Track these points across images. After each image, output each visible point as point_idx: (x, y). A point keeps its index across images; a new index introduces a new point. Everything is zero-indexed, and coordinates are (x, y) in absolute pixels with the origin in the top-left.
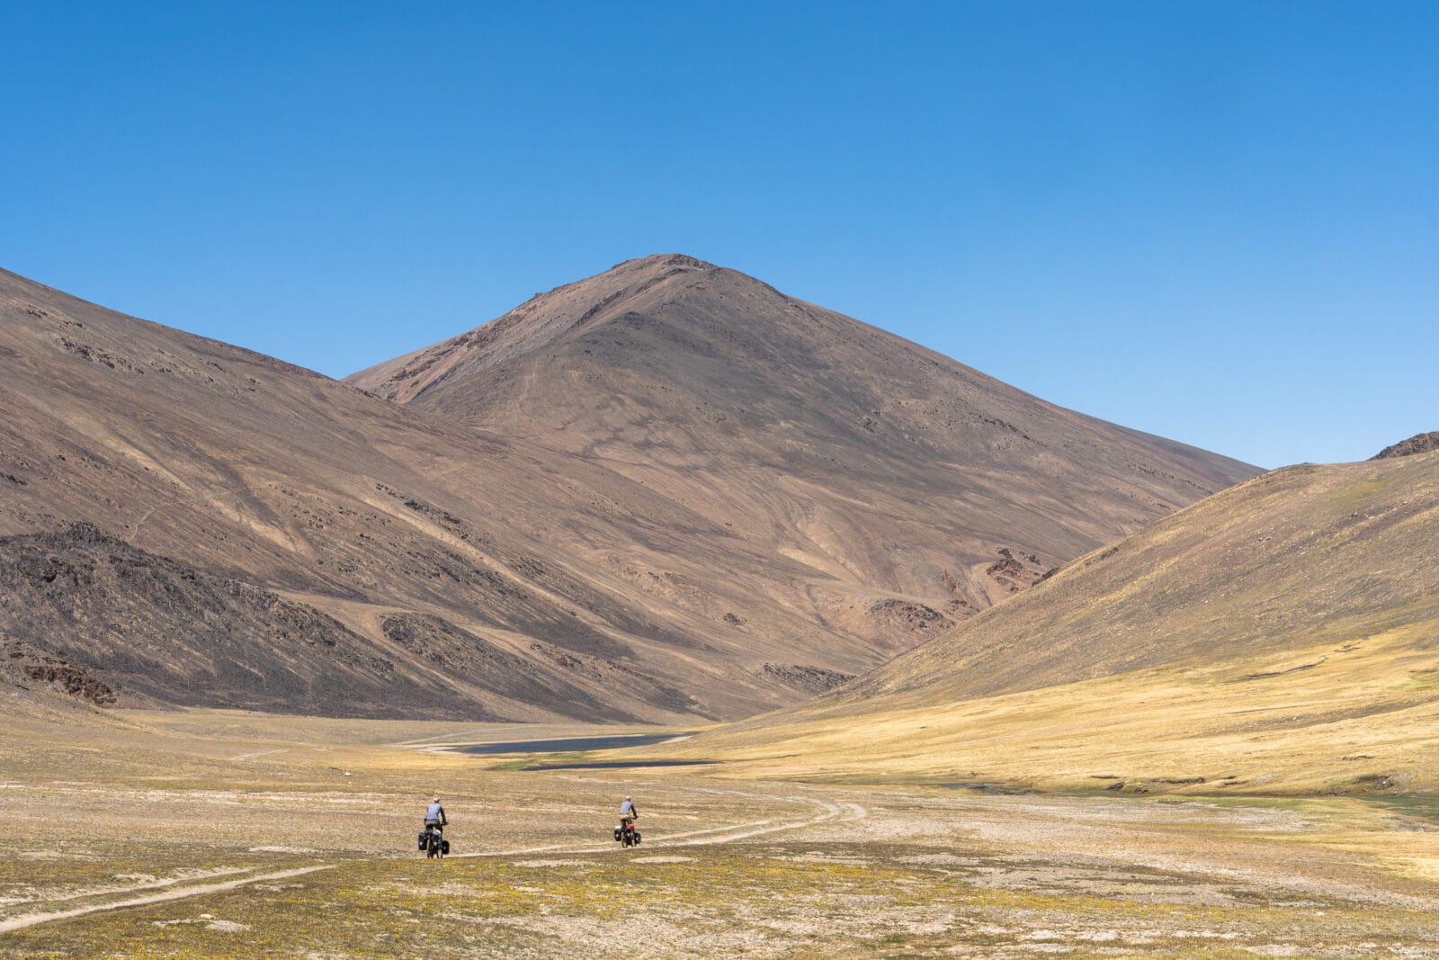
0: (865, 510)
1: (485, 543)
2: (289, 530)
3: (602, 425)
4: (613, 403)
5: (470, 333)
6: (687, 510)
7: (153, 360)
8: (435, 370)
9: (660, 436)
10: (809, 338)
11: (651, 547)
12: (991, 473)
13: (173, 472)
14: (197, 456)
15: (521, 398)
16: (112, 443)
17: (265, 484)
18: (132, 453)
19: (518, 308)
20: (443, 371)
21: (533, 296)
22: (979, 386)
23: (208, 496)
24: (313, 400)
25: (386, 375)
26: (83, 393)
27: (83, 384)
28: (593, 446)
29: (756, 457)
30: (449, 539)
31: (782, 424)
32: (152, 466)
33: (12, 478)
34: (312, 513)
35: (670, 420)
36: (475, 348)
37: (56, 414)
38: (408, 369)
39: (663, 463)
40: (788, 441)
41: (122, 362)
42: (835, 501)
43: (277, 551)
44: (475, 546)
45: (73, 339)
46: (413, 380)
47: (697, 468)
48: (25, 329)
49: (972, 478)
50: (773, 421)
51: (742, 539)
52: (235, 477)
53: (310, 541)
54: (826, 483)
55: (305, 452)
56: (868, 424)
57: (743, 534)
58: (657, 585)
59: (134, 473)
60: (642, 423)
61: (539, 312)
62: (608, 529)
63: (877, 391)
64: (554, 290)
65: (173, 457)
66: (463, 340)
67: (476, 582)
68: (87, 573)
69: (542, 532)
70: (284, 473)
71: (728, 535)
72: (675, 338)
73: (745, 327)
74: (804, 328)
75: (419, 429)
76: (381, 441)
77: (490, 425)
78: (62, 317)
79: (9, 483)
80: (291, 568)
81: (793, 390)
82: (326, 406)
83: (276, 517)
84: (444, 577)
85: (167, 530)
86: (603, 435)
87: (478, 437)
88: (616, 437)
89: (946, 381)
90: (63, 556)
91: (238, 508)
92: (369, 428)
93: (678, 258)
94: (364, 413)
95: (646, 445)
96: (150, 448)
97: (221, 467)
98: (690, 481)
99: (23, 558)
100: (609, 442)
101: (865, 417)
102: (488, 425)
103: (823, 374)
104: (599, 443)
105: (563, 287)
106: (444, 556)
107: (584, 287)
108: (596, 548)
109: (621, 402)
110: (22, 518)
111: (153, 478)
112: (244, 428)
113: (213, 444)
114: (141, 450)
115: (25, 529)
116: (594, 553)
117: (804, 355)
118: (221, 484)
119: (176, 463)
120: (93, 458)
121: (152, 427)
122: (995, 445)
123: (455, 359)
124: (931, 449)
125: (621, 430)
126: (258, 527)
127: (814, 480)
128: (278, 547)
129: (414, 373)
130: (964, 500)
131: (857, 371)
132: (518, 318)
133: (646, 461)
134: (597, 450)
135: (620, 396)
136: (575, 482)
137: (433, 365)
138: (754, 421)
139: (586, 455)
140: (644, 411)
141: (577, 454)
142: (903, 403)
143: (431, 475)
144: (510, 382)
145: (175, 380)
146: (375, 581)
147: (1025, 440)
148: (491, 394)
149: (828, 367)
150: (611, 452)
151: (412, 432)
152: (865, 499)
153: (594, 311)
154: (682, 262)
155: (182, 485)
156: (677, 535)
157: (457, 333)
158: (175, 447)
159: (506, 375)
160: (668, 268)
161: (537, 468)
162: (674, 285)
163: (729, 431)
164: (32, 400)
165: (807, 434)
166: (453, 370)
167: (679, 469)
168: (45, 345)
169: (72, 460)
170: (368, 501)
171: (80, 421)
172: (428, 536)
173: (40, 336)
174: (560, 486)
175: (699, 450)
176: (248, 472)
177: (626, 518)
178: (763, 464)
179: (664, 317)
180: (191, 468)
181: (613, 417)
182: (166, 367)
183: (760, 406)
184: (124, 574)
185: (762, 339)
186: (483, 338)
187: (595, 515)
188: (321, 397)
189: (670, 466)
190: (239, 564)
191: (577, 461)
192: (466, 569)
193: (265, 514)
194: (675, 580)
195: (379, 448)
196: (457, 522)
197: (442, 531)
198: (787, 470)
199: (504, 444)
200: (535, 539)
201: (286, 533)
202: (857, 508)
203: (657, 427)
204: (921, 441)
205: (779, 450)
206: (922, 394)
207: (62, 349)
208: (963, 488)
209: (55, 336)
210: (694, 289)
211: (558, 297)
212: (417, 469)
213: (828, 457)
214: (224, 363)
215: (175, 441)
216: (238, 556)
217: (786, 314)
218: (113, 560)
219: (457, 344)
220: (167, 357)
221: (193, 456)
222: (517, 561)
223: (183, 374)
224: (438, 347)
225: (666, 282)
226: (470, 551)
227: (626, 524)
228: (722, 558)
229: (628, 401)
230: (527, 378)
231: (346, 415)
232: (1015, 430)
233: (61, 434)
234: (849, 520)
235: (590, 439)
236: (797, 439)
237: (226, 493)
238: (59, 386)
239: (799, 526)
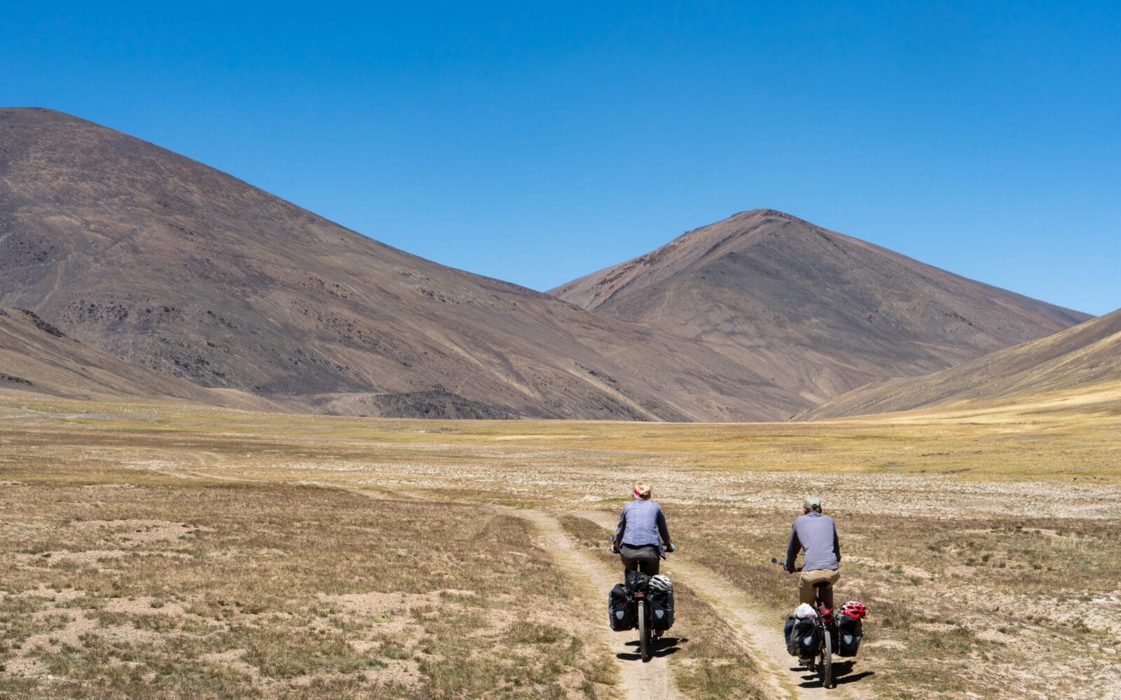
0: (852, 371)
1: (628, 393)
2: (531, 386)
3: (708, 322)
4: (715, 309)
5: (646, 256)
6: (750, 371)
7: (464, 297)
8: (623, 279)
9: (740, 328)
10: (841, 265)
11: (722, 393)
12: (941, 347)
13: (476, 358)
14: (488, 350)
15: (663, 306)
16: (447, 344)
17: (520, 364)
18: (457, 349)
19: (674, 241)
20: (628, 279)
21: (683, 233)
22: (949, 291)
23: (493, 370)
24: (546, 314)
25: (595, 282)
26: (433, 318)
27: (433, 314)
28: (701, 334)
29: (795, 340)
30: (610, 391)
31: (813, 320)
32: (466, 355)
33: (405, 364)
34: (542, 378)
35: (747, 318)
36: (648, 265)
37: (421, 330)
38: (608, 278)
39: (740, 344)
40: (815, 330)
41: (449, 299)
42: (835, 365)
43: (526, 398)
44: (623, 394)
45: (425, 288)
46: (610, 284)
47: (759, 347)
48: (402, 283)
49: (927, 350)
50: (809, 318)
51: (780, 388)
52: (506, 360)
53: (540, 392)
54: (832, 354)
55: (540, 345)
56: (870, 318)
57: (781, 384)
58: (721, 414)
59: (459, 360)
60: (730, 321)
61: (687, 244)
62: (699, 382)
63: (879, 297)
64: (697, 229)
65: (476, 351)
66: (641, 260)
67: (621, 412)
68: (442, 409)
69: (663, 385)
70: (530, 358)
71: (771, 385)
72: (758, 268)
73: (801, 260)
74: (838, 259)
75: (602, 329)
76: (580, 336)
77: (644, 323)
78: (420, 276)
79: (404, 366)
80: (531, 405)
81: (824, 299)
82: (552, 317)
83: (525, 381)
84: (606, 410)
85: (475, 388)
86: (708, 328)
87: (635, 331)
88: (715, 329)
89: (928, 289)
90: (433, 402)
91: (507, 376)
92: (575, 329)
93: (770, 212)
94: (572, 320)
95: (731, 334)
96: (464, 346)
97: (499, 355)
98: (754, 355)
99: (416, 403)
100: (711, 331)
101: (868, 314)
102: (644, 322)
103: (846, 288)
104: (705, 332)
105: (702, 228)
106: (606, 400)
107: (714, 228)
108: (691, 393)
109: (720, 308)
110: (411, 383)
111: (468, 363)
112: (510, 333)
113: (495, 343)
114: (461, 347)
115: (414, 389)
116: (690, 396)
117: (835, 276)
118: (498, 364)
119: (478, 354)
120: (439, 353)
121: (466, 336)
122: (949, 330)
123: (635, 272)
124: (909, 333)
125: (719, 325)
126: (516, 385)
127: (825, 353)
128: (525, 395)
129: (611, 281)
130: (917, 365)
131: (868, 285)
132: (674, 247)
133: (730, 343)
134: (703, 337)
135: (720, 304)
136: (686, 357)
137: (623, 276)
138: (796, 319)
139: (697, 340)
140: (733, 314)
141: (691, 339)
142: (894, 304)
143: (606, 354)
144: (657, 296)
145: (476, 307)
146: (571, 411)
147: (968, 326)
148: (647, 303)
149: (850, 283)
150: (711, 338)
151: (598, 331)
152: (854, 365)
153: (715, 247)
154: (772, 215)
155: (481, 365)
156: (740, 386)
157: (637, 255)
158: (476, 346)
159: (656, 292)
160: (763, 218)
161: (665, 349)
162: (762, 232)
163: (780, 325)
164: (410, 323)
165: (827, 325)
166: (634, 280)
167: (750, 347)
168: (412, 292)
169: (430, 354)
170: (570, 371)
171: (433, 333)
172: (599, 389)
173: (410, 287)
174: (676, 359)
175: (762, 336)
176: (512, 358)
177: (711, 376)
178: (798, 344)
179: (752, 255)
180: (485, 356)
181: (715, 317)
182: (470, 300)
183: (801, 309)
184: (458, 409)
185: (811, 267)
186: (652, 259)
187: (694, 375)
188: (550, 312)
189: (744, 346)
190: (508, 404)
191: (690, 344)
192: (616, 406)
193: (520, 379)
194: (730, 411)
195: (580, 340)
196: (614, 381)
197: (606, 386)
198: (811, 347)
199: (649, 335)
200: (658, 389)
201: (530, 388)
202: (848, 369)
203: (739, 323)
204: (903, 328)
205: (809, 336)
206: (906, 297)
207: (421, 294)
208: (918, 357)
209: (417, 286)
210: (772, 236)
211: (698, 234)
212: (599, 351)
213: (838, 340)
214: (500, 295)
215: (477, 341)
216: (507, 400)
217: (828, 250)
218: (453, 403)
219: (637, 262)
220: (471, 294)
221: (486, 350)
222: (644, 402)
223: (479, 303)
224: (626, 265)
225: (758, 230)
226: (621, 397)
227: (711, 380)
228: (761, 398)
229: (723, 307)
230: (668, 293)
231: (563, 322)
232: (963, 320)
233: (424, 341)
234: (842, 377)
235: (699, 330)
236: (821, 329)
237: (501, 368)
238: (422, 315)
239: (813, 380)
